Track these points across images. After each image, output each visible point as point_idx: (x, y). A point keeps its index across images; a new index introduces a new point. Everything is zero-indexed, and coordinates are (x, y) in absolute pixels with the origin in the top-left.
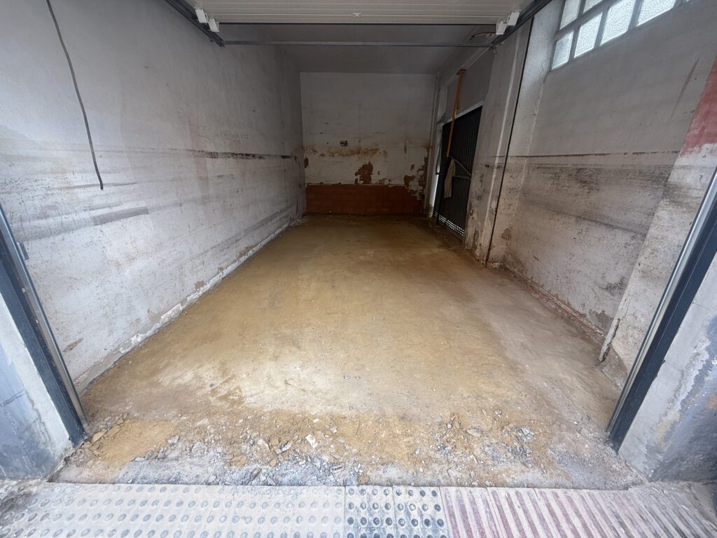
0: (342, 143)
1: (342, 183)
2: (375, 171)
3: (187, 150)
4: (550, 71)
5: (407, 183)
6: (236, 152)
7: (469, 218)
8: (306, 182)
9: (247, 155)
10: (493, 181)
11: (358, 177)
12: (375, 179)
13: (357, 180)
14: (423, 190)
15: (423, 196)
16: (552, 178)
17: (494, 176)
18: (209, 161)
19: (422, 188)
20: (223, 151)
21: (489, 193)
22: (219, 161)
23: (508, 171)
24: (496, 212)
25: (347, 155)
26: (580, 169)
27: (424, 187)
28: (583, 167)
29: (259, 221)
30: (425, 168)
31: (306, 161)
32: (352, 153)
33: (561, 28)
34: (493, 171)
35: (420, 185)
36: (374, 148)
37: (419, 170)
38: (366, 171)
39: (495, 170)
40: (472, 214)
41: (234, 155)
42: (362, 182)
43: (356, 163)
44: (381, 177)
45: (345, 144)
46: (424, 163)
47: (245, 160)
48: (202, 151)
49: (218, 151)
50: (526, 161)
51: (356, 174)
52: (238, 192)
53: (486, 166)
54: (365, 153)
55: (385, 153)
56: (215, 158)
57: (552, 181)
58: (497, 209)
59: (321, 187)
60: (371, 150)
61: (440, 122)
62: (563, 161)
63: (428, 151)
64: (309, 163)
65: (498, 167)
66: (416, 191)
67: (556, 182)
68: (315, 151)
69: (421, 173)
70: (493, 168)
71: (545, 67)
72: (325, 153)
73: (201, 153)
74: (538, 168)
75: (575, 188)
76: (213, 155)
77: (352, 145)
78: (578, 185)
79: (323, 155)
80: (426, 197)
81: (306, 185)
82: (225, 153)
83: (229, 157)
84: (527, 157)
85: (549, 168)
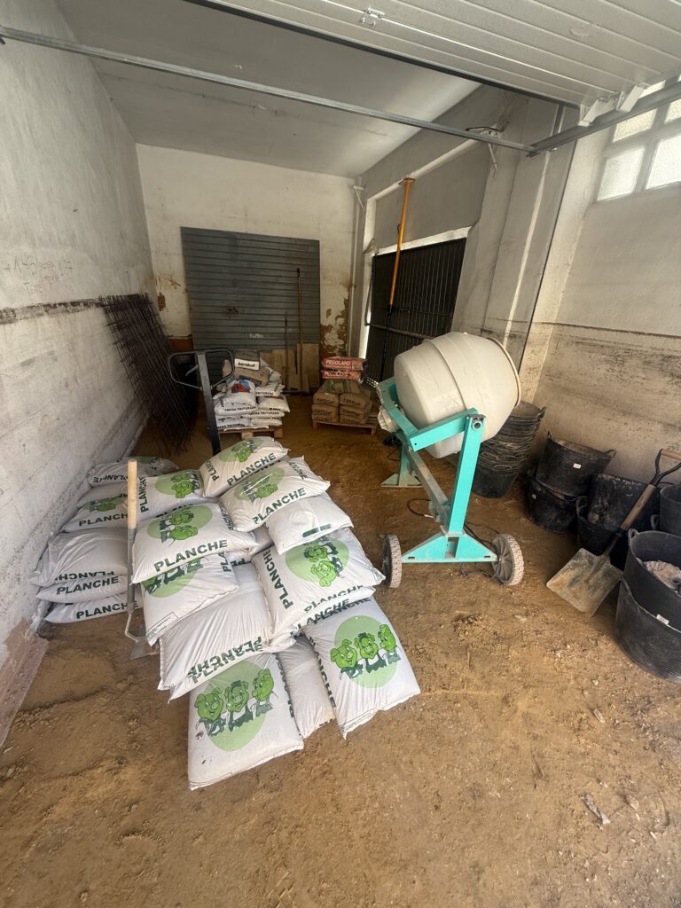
4: (594, 202)
5: (322, 336)
6: (52, 302)
9: (74, 304)
14: (344, 345)
16: (607, 362)
19: (342, 342)
20: (27, 303)
22: (19, 328)
23: (530, 343)
26: (670, 357)
27: (346, 342)
28: (675, 354)
30: (345, 314)
31: (162, 300)
33: (615, 140)
35: (339, 338)
37: (338, 317)
39: (506, 339)
41: (49, 308)
46: (343, 308)
47: (71, 316)
49: (13, 306)
50: (551, 328)
52: (67, 385)
53: (483, 330)
56: (10, 322)
57: (608, 366)
61: (368, 250)
62: (630, 340)
63: (349, 290)
64: (167, 302)
65: (512, 337)
66: (336, 347)
67: (617, 368)
68: (175, 284)
69: (341, 321)
70: (500, 335)
71: (588, 195)
74: (577, 343)
80: (349, 354)
82: (31, 307)
83: (40, 315)
84: (554, 324)
85: (602, 346)
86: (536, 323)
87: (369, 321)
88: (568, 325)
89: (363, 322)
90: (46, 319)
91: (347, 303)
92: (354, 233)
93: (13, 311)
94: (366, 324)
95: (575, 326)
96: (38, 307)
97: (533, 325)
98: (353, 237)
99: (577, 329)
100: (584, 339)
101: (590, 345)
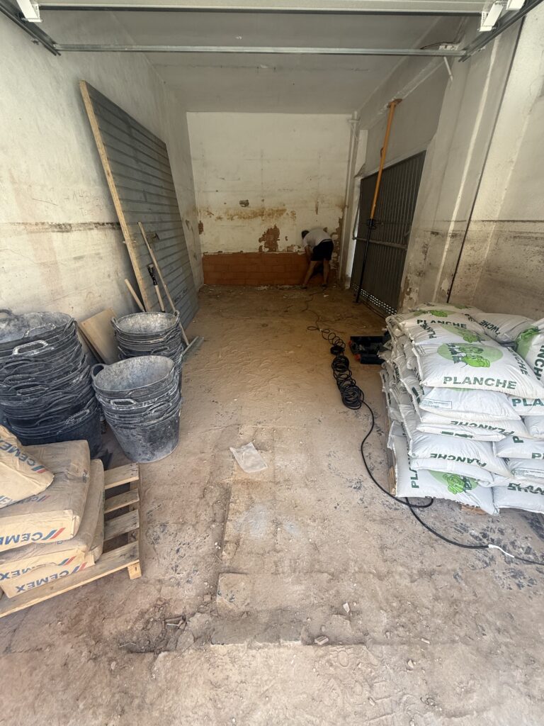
0: (241, 203)
1: (244, 251)
2: (282, 236)
4: (541, 95)
6: (101, 221)
7: (404, 297)
8: (202, 252)
10: (445, 254)
11: (263, 243)
12: (282, 245)
13: (261, 247)
14: (337, 258)
15: (337, 265)
17: (447, 247)
18: (57, 237)
20: (81, 221)
21: (438, 269)
23: (469, 241)
24: (449, 294)
25: (249, 218)
27: (338, 255)
30: (339, 231)
31: (201, 227)
32: (255, 215)
34: (444, 241)
36: (280, 208)
38: (271, 236)
39: (449, 239)
40: (408, 294)
41: (98, 225)
42: (268, 249)
43: (260, 228)
44: (289, 243)
45: (245, 204)
46: (338, 226)
48: (43, 224)
49: (70, 222)
50: (493, 227)
51: (260, 241)
53: (433, 233)
54: (269, 215)
55: (293, 214)
56: (67, 232)
58: (450, 290)
59: (220, 256)
60: (277, 211)
61: (358, 175)
63: (343, 211)
64: (204, 228)
65: (454, 236)
68: (210, 214)
70: (444, 236)
72: (223, 216)
73: (40, 226)
74: (515, 237)
76: (63, 228)
77: (254, 204)
79: (220, 218)
80: (341, 265)
81: (202, 255)
82: (84, 224)
83: (90, 229)
84: (496, 221)
85: (536, 238)
86: (476, 221)
87: (356, 236)
88: (508, 221)
89: (351, 236)
90: (95, 232)
91: (341, 221)
92: (349, 161)
93: (70, 225)
94: (354, 238)
95: (514, 221)
96: (90, 224)
97: (471, 223)
98: (349, 165)
99: (515, 224)
100: (521, 233)
101: (525, 238)
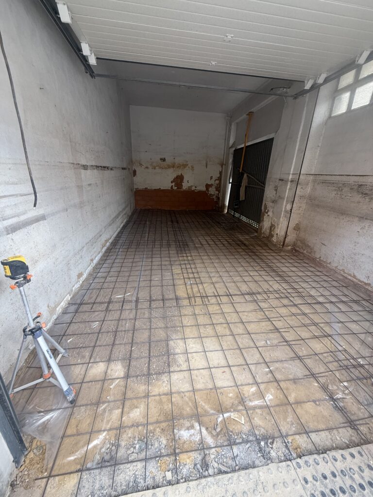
0: (161, 159)
1: (162, 188)
2: (185, 180)
3: (69, 163)
4: (330, 117)
5: (207, 189)
6: (98, 165)
7: (264, 215)
8: (135, 188)
9: (104, 167)
10: (287, 191)
11: (173, 184)
12: (185, 186)
13: (172, 186)
14: (218, 194)
15: (218, 198)
16: (335, 190)
17: (288, 187)
18: (83, 171)
19: (217, 192)
20: (91, 164)
21: (284, 199)
22: (89, 172)
23: (300, 184)
24: (291, 212)
25: (166, 168)
26: (361, 185)
27: (219, 192)
28: (364, 184)
29: (112, 219)
30: (220, 179)
31: (135, 173)
32: (169, 167)
33: (339, 89)
34: (287, 184)
35: (216, 190)
36: (185, 163)
37: (216, 180)
38: (179, 180)
39: (289, 183)
40: (267, 213)
41: (97, 167)
42: (176, 188)
43: (171, 174)
44: (189, 185)
45: (164, 160)
46: (219, 175)
47: (103, 171)
48: (79, 164)
49: (88, 164)
50: (312, 177)
51: (172, 182)
52: (100, 197)
53: (280, 180)
54: (178, 167)
55: (192, 167)
56: (86, 169)
57: (336, 192)
58: (291, 210)
59: (146, 191)
60: (183, 165)
61: (232, 147)
62: (344, 178)
63: (222, 167)
64: (137, 173)
65: (292, 181)
66: (214, 195)
67: (339, 193)
68: (141, 165)
69: (217, 182)
70: (287, 181)
71: (327, 114)
72: (149, 166)
73: (78, 166)
74: (323, 183)
75: (358, 197)
76: (85, 167)
77: (169, 160)
78: (360, 195)
79: (147, 168)
80: (221, 198)
81: (135, 190)
83: (94, 169)
84: (312, 175)
85: (333, 183)
86: (303, 174)
87: (231, 181)
88: (319, 175)
89: (228, 182)
90: (96, 171)
91: (221, 173)
92: (225, 139)
96: (94, 166)
99: (323, 176)
100: (326, 181)
101: (328, 183)
